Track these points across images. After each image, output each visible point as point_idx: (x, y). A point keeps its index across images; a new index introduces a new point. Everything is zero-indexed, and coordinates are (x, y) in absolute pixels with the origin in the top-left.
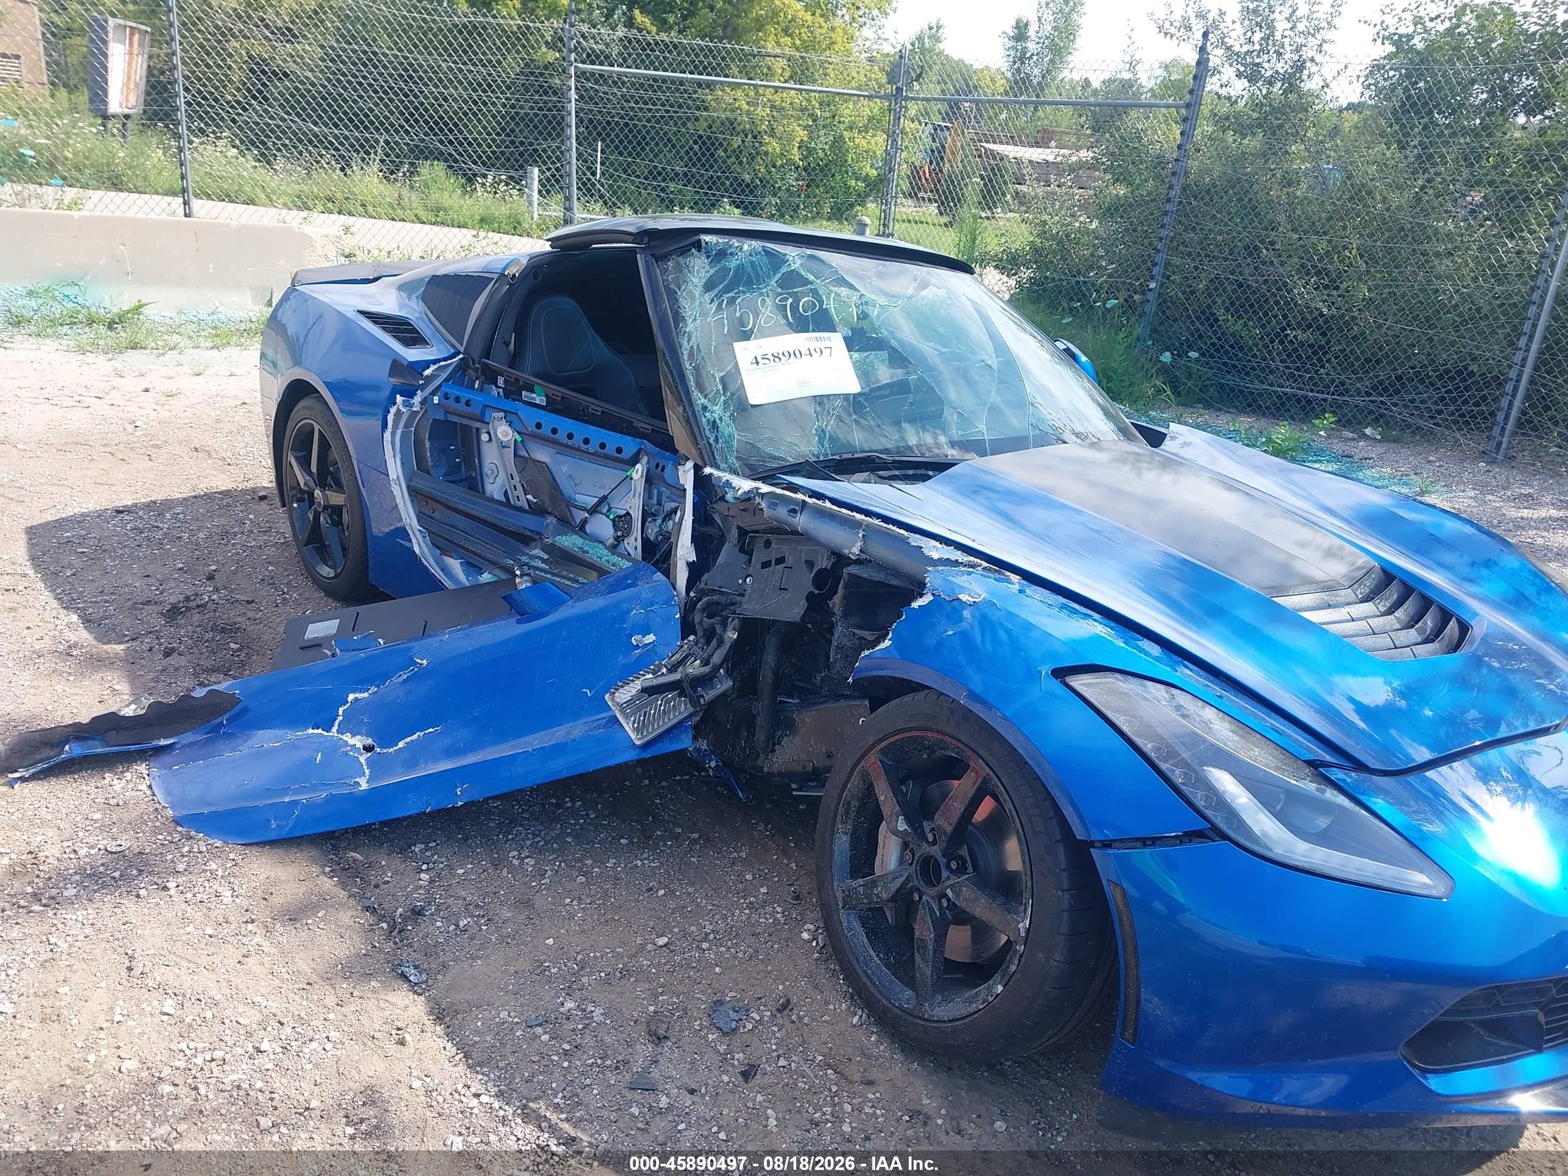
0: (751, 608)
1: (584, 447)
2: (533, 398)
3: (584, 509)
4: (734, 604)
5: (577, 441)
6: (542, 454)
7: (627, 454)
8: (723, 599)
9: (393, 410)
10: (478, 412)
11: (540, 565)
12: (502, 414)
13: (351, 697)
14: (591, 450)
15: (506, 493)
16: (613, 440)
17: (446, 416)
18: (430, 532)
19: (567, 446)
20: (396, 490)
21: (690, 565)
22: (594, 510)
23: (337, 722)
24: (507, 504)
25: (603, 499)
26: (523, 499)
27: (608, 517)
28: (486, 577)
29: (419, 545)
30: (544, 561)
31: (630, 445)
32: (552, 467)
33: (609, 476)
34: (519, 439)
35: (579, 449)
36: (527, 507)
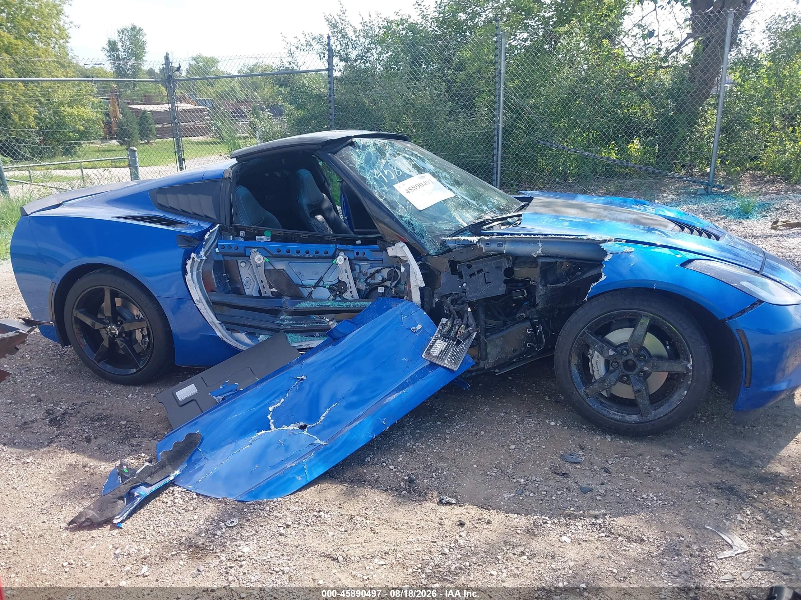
0: (472, 296)
1: (307, 255)
2: (262, 239)
3: (310, 287)
4: (462, 297)
5: (302, 254)
6: (280, 265)
7: (330, 254)
8: (456, 297)
9: (189, 262)
10: (242, 251)
11: (288, 322)
12: (256, 250)
13: (270, 409)
14: (311, 256)
15: (260, 291)
16: (321, 248)
17: (224, 258)
18: (223, 322)
19: (297, 257)
20: (199, 306)
21: (421, 289)
22: (317, 285)
23: (271, 424)
24: (261, 297)
25: (321, 279)
26: (268, 291)
27: (325, 287)
28: (262, 338)
29: (220, 332)
30: (290, 320)
31: (331, 248)
32: (286, 271)
33: (322, 266)
34: (267, 260)
35: (304, 258)
36: (271, 295)
